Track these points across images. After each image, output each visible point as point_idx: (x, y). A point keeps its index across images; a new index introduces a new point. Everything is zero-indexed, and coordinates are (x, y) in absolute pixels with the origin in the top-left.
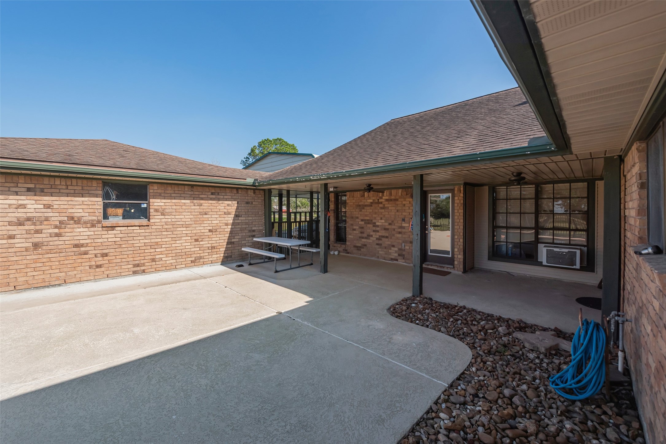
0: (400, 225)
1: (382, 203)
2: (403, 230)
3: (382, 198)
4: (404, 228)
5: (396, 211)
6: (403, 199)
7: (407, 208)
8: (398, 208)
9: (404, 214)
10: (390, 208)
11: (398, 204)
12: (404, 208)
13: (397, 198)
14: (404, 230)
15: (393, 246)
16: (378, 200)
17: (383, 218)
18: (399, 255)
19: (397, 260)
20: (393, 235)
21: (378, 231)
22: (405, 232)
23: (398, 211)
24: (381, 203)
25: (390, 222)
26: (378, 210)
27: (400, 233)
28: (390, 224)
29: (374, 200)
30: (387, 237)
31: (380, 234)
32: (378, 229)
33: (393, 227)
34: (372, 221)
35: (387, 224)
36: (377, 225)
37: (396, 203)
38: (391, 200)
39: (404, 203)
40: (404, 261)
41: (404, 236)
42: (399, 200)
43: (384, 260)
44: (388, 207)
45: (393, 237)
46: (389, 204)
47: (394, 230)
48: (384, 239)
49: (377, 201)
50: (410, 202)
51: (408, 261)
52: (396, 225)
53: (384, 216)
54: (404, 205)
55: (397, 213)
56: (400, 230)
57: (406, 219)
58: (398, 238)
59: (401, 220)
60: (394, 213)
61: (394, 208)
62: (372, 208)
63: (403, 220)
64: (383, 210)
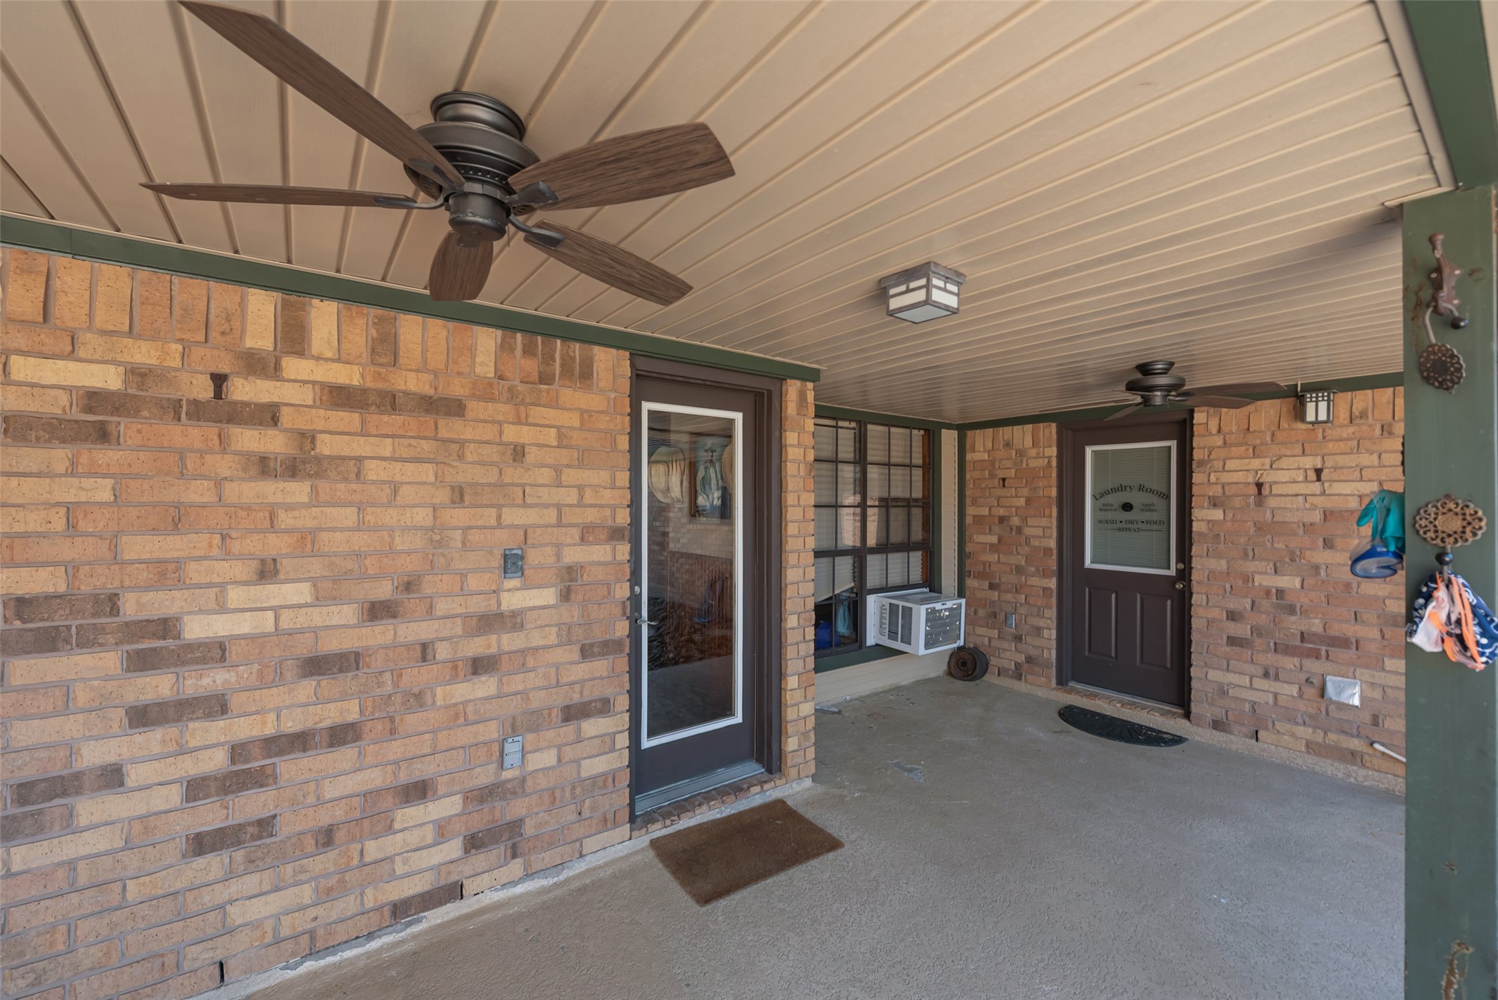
0: (478, 605)
1: (275, 421)
2: (505, 638)
3: (277, 367)
4: (513, 621)
5: (443, 496)
6: (503, 408)
7: (546, 475)
8: (465, 474)
9: (513, 516)
10: (374, 471)
11: (462, 443)
12: (513, 474)
13: (457, 389)
14: (510, 641)
15: (419, 791)
16: (219, 380)
17: (286, 565)
18: (473, 843)
19: (455, 891)
20: (418, 699)
21: (217, 706)
22: (523, 652)
23: (459, 495)
24: (269, 415)
25: (384, 591)
26: (219, 483)
27: (479, 666)
28: (377, 611)
29: (137, 374)
30: (341, 735)
31: (245, 728)
32: (213, 679)
33: (412, 631)
34: (111, 603)
35: (346, 614)
36: (191, 647)
37: (443, 433)
38: (391, 402)
39: (512, 434)
40: (516, 867)
41: (517, 683)
42: (475, 409)
43: (310, 965)
44: (359, 460)
45: (412, 721)
46: (364, 433)
47: (425, 651)
48: (291, 768)
49: (202, 389)
50: (560, 436)
51: (549, 857)
52: (442, 607)
53: (307, 541)
54: (518, 453)
55: (458, 516)
56: (477, 646)
57: (534, 557)
58: (458, 715)
59: (497, 562)
60: (422, 516)
61: (427, 472)
62: (106, 456)
63: (512, 563)
64: (298, 490)
